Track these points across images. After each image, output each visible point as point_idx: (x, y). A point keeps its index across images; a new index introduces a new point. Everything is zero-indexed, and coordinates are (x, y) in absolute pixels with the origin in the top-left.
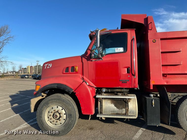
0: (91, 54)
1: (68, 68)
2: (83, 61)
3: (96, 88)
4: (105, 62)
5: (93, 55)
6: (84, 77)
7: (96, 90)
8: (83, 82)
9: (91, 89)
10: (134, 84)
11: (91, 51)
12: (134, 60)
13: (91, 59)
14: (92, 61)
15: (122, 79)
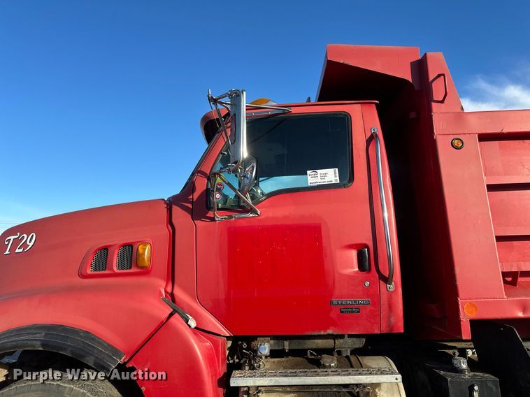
0: (208, 193)
1: (106, 249)
2: (174, 221)
3: (228, 338)
4: (269, 223)
5: (218, 196)
6: (178, 293)
7: (229, 344)
8: (171, 315)
9: (209, 344)
10: (390, 317)
11: (209, 179)
12: (386, 215)
13: (210, 214)
14: (213, 219)
15: (342, 297)
